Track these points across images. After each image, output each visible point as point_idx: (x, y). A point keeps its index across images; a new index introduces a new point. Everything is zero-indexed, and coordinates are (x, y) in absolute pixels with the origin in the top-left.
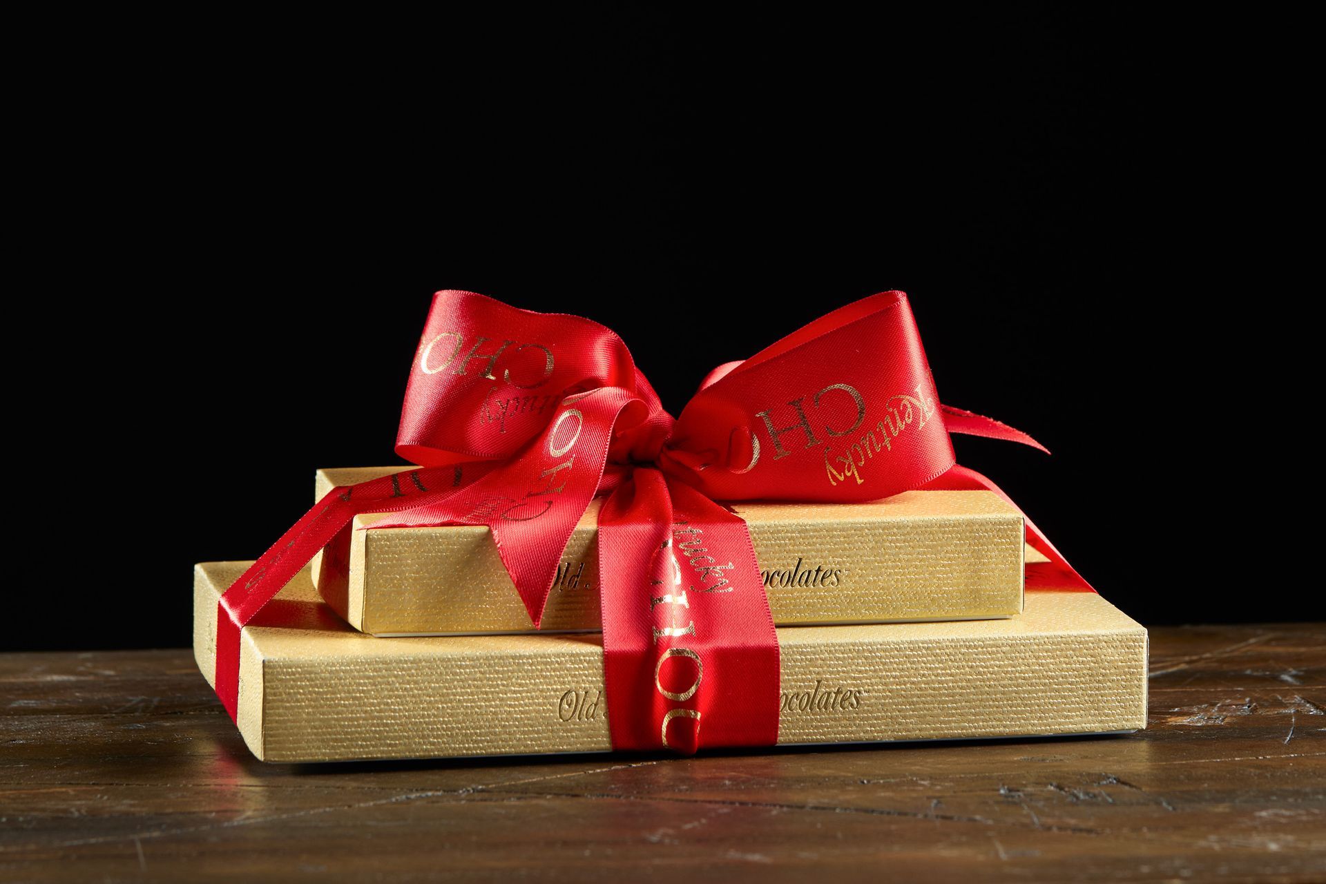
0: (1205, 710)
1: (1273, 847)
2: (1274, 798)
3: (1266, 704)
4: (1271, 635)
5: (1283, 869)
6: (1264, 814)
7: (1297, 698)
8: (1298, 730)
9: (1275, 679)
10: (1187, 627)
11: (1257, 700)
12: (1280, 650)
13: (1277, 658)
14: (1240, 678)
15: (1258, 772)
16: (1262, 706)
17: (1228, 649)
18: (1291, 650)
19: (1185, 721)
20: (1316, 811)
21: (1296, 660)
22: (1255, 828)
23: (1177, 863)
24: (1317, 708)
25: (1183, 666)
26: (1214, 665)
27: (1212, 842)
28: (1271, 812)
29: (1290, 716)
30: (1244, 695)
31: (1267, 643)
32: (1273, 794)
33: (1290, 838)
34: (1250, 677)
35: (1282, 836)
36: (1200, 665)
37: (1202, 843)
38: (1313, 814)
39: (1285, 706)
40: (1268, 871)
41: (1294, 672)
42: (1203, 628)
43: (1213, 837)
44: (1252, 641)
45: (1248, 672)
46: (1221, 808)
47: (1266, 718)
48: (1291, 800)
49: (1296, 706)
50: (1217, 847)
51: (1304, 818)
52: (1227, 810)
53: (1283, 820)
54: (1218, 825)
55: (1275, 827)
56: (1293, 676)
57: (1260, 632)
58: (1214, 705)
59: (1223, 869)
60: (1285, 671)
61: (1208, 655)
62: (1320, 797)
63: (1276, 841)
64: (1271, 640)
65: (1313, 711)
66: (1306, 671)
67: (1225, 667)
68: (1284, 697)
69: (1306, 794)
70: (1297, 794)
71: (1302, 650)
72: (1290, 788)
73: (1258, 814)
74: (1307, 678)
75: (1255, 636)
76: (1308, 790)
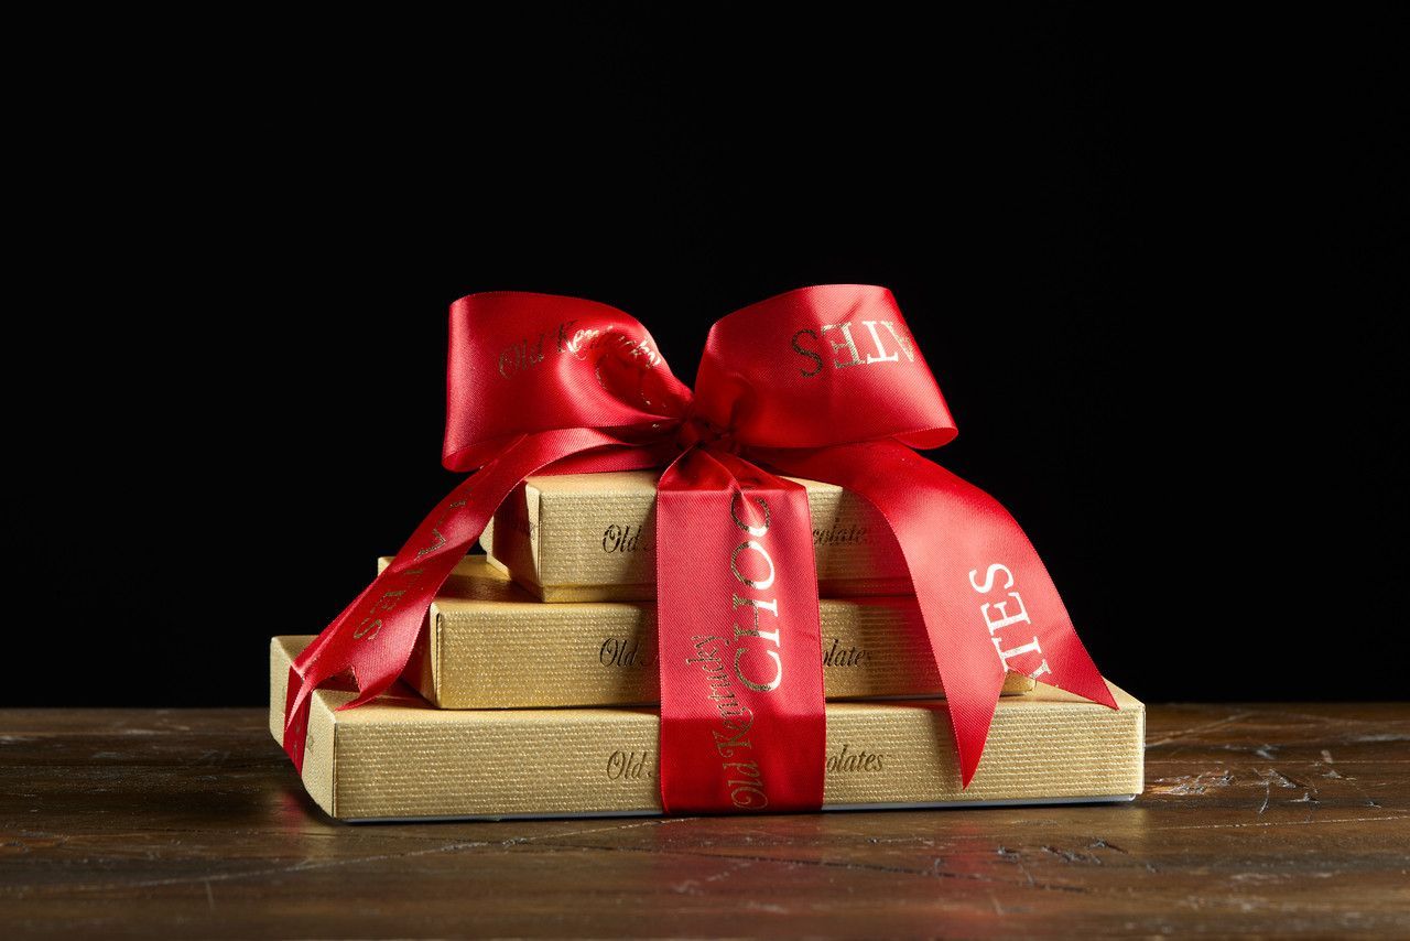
0: (1187, 781)
1: (1247, 907)
2: (1249, 863)
3: (1243, 776)
4: (1249, 713)
5: (1256, 928)
6: (1239, 877)
7: (1272, 772)
8: (1272, 801)
9: (1251, 754)
11: (1235, 772)
12: (1257, 727)
13: (1254, 734)
14: (1218, 752)
15: (1235, 838)
16: (1239, 778)
17: (1209, 726)
18: (1268, 727)
19: (1169, 790)
20: (1287, 876)
21: (1270, 737)
22: (1231, 890)
23: (1159, 921)
24: (1290, 781)
25: (1168, 741)
26: (1197, 740)
27: (1194, 903)
28: (1245, 875)
29: (1264, 788)
30: (1223, 768)
31: (1245, 720)
32: (1249, 859)
33: (1263, 900)
34: (1229, 751)
35: (1255, 898)
36: (1183, 739)
37: (1182, 903)
38: (1284, 878)
39: (1261, 780)
40: (1242, 929)
41: (1269, 748)
42: (1187, 706)
43: (1192, 898)
44: (1231, 718)
45: (1227, 747)
46: (1201, 871)
47: (1243, 789)
48: (1264, 865)
49: (1271, 779)
50: (1195, 907)
51: (1276, 882)
52: (1206, 873)
53: (1257, 884)
54: (1198, 886)
55: (1249, 890)
56: (1268, 752)
57: (1238, 710)
58: (1195, 776)
59: (1201, 928)
60: (1260, 747)
61: (1191, 731)
62: (1292, 863)
63: (1251, 902)
64: (1251, 717)
65: (1286, 784)
66: (1281, 748)
67: (1206, 742)
68: (1261, 770)
69: (1278, 860)
70: (1270, 859)
71: (1278, 727)
72: (1263, 854)
73: (1234, 877)
74: (1281, 753)
75: (1236, 714)
76: (1280, 856)
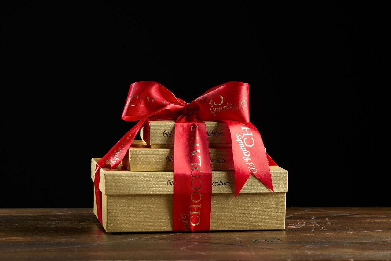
0: (296, 225)
1: (309, 253)
2: (310, 243)
3: (308, 224)
4: (310, 209)
5: (311, 258)
6: (307, 246)
7: (315, 223)
8: (315, 229)
9: (310, 219)
10: (292, 207)
11: (306, 223)
12: (311, 212)
13: (311, 214)
14: (303, 218)
15: (307, 237)
17: (301, 212)
18: (314, 213)
19: (292, 227)
20: (318, 246)
21: (315, 215)
22: (305, 249)
23: (289, 256)
24: (319, 225)
25: (291, 216)
26: (298, 215)
27: (297, 252)
28: (309, 246)
29: (313, 226)
30: (304, 222)
31: (309, 211)
32: (309, 242)
33: (313, 251)
34: (305, 218)
35: (311, 251)
36: (295, 215)
37: (295, 252)
39: (312, 224)
40: (308, 258)
42: (296, 208)
43: (297, 251)
44: (306, 211)
46: (299, 245)
47: (308, 226)
48: (313, 244)
49: (315, 224)
50: (298, 253)
51: (316, 247)
52: (300, 245)
53: (311, 248)
54: (298, 248)
55: (310, 249)
56: (314, 218)
57: (307, 209)
58: (298, 224)
59: (299, 258)
60: (312, 217)
61: (297, 213)
62: (319, 243)
63: (310, 252)
64: (310, 210)
65: (318, 225)
66: (317, 217)
67: (300, 216)
68: (312, 222)
70: (314, 242)
71: (316, 213)
74: (317, 218)
75: (306, 210)
76: (317, 241)
